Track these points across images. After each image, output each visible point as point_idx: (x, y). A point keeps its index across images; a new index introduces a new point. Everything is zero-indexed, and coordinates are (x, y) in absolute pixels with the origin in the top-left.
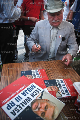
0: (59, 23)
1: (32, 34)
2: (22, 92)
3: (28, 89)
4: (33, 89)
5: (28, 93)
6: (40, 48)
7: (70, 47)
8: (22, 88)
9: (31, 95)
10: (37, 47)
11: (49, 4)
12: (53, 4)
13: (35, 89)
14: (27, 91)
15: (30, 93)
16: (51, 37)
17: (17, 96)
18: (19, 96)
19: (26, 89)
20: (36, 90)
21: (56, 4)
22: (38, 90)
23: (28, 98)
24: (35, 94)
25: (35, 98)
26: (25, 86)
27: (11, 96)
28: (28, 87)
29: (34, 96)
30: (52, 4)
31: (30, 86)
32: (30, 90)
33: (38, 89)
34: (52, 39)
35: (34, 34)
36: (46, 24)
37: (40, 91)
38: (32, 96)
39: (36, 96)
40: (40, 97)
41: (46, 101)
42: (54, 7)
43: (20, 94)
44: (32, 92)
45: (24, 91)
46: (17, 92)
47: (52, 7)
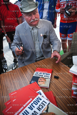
0: (37, 21)
1: (15, 40)
2: (29, 106)
3: (35, 102)
4: (39, 102)
5: (34, 107)
6: (22, 49)
7: (53, 43)
8: (28, 102)
9: (37, 108)
10: (19, 49)
11: (24, 6)
12: (28, 5)
13: (41, 101)
14: (33, 104)
15: (36, 106)
16: (33, 38)
17: (24, 110)
18: (26, 110)
19: (32, 102)
20: (42, 103)
21: (30, 4)
22: (44, 103)
23: (35, 112)
24: (41, 107)
25: (41, 112)
26: (32, 99)
27: (19, 111)
28: (34, 100)
29: (40, 109)
30: (26, 5)
31: (36, 98)
32: (36, 104)
33: (44, 101)
34: (35, 40)
35: (16, 39)
36: (25, 27)
37: (46, 103)
38: (39, 110)
39: (42, 109)
40: (46, 111)
41: (52, 114)
42: (29, 7)
43: (27, 109)
44: (38, 105)
45: (30, 104)
46: (24, 106)
47: (27, 8)
